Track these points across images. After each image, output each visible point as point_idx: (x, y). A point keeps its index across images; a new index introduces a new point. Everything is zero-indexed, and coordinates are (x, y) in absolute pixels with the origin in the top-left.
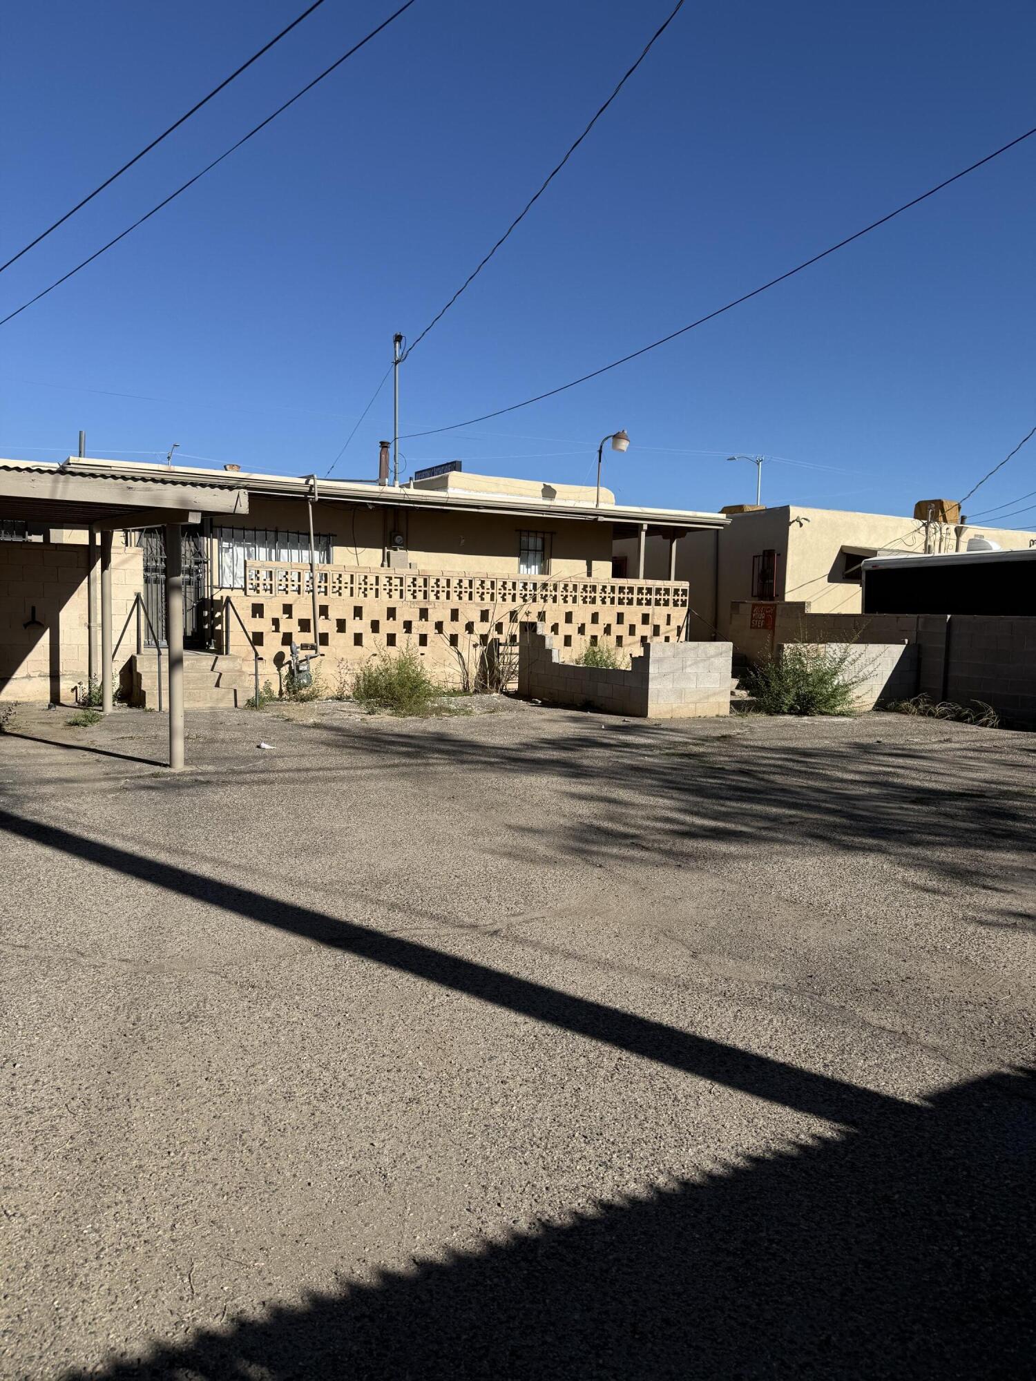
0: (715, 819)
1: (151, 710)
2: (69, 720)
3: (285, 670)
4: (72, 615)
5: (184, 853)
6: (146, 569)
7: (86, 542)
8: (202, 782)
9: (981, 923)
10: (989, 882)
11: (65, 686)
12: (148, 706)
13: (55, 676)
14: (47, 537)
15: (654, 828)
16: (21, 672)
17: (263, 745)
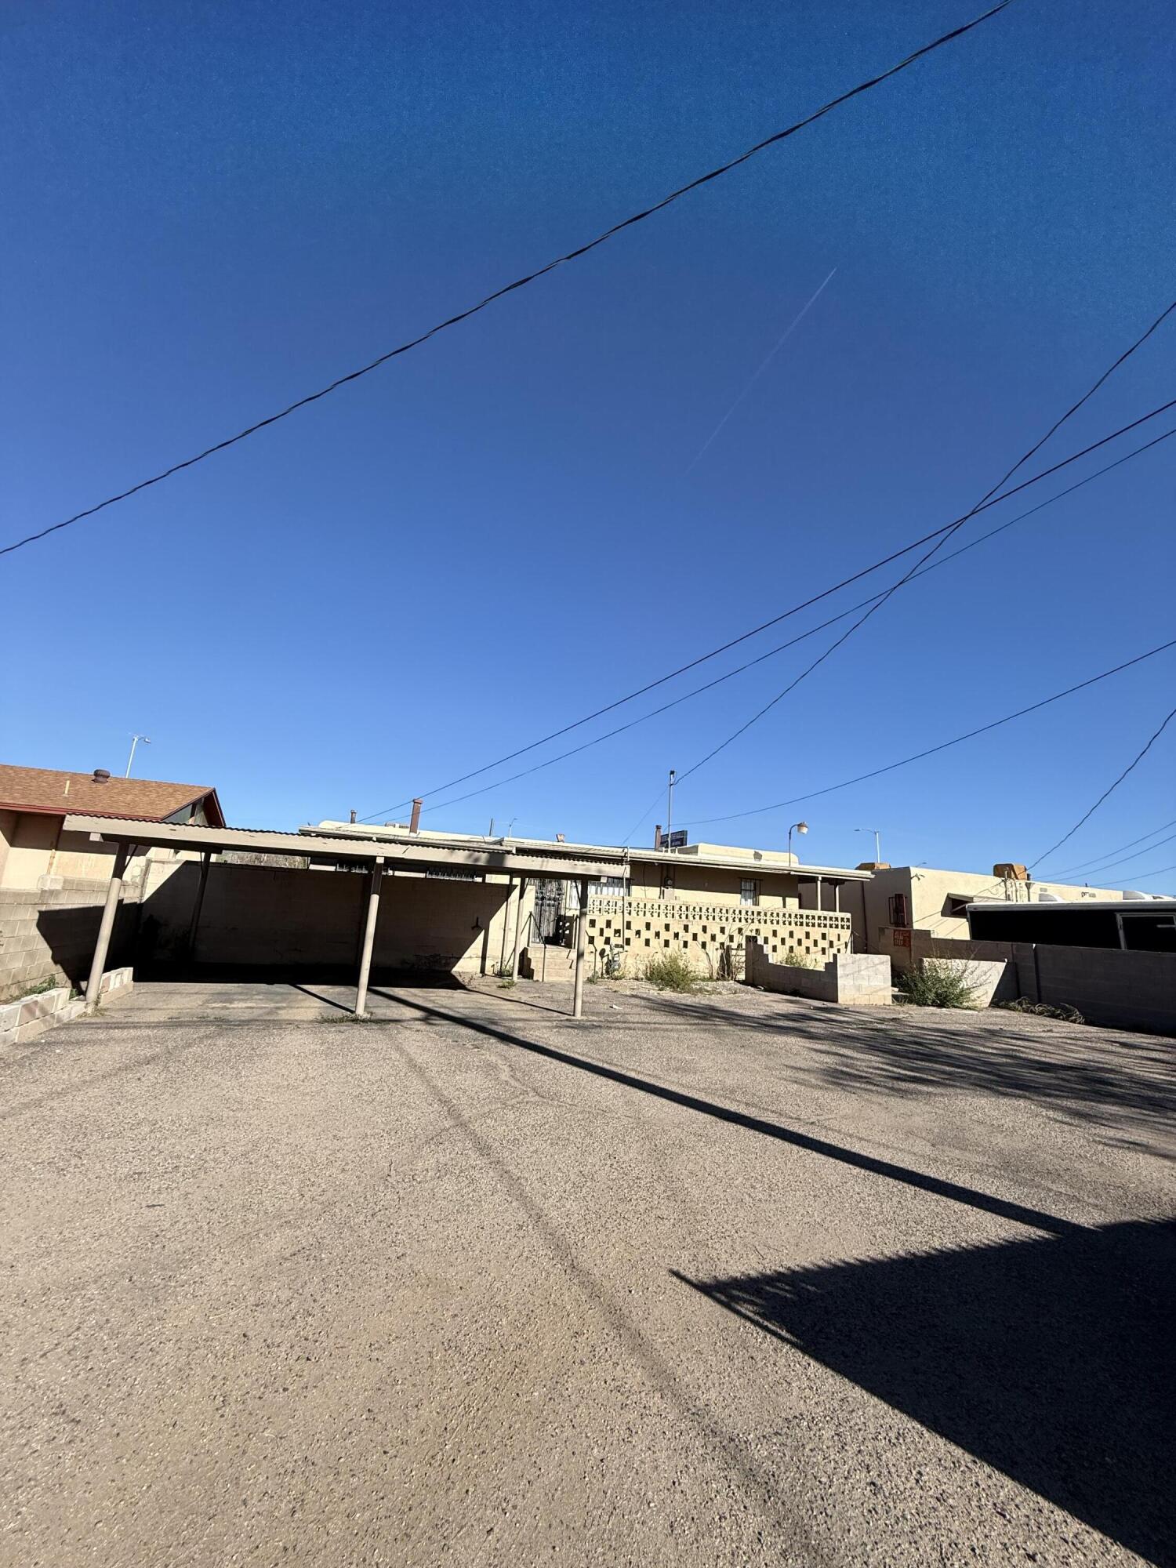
0: (912, 1071)
1: (537, 981)
2: (498, 984)
3: (605, 960)
4: (496, 923)
5: (616, 1065)
6: (537, 898)
7: (508, 883)
8: (597, 1026)
9: (1106, 1144)
10: (1104, 1122)
11: (488, 963)
12: (535, 978)
13: (484, 958)
14: (484, 880)
15: (876, 1074)
16: (466, 955)
17: (614, 1006)
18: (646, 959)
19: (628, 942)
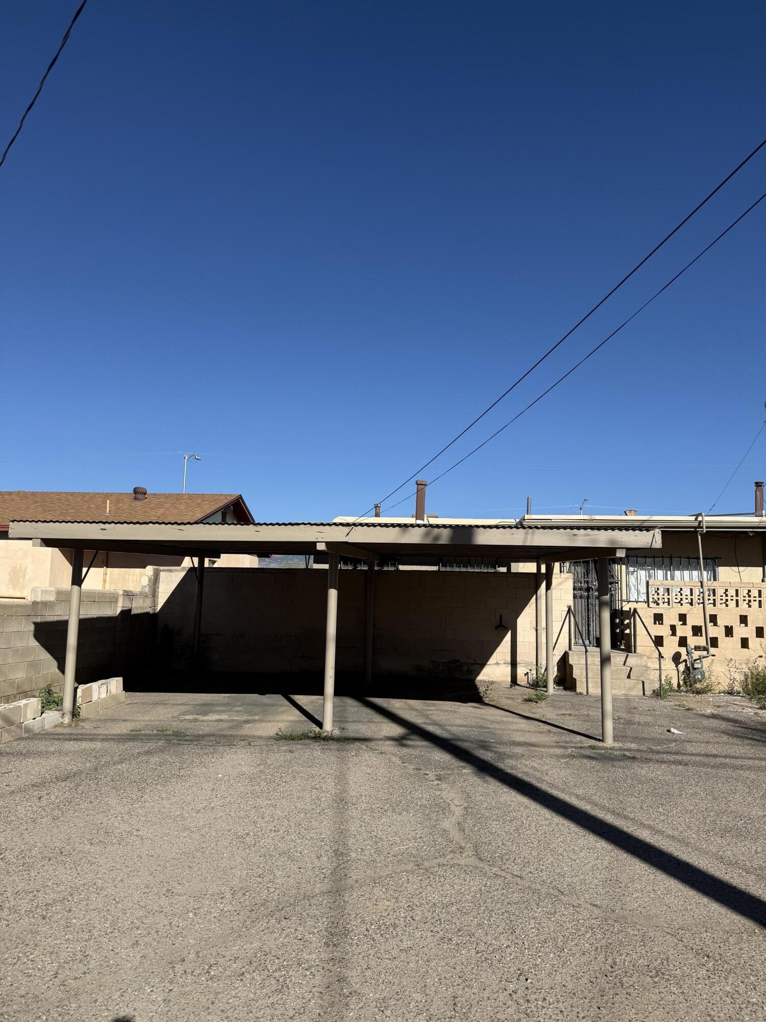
1: (581, 694)
2: (525, 697)
3: (682, 667)
4: (525, 621)
6: (574, 589)
7: (535, 571)
8: (629, 758)
11: (521, 671)
12: (578, 690)
13: (514, 664)
14: (509, 569)
16: (492, 661)
17: (673, 730)
18: (744, 666)
19: (714, 642)
